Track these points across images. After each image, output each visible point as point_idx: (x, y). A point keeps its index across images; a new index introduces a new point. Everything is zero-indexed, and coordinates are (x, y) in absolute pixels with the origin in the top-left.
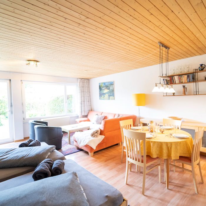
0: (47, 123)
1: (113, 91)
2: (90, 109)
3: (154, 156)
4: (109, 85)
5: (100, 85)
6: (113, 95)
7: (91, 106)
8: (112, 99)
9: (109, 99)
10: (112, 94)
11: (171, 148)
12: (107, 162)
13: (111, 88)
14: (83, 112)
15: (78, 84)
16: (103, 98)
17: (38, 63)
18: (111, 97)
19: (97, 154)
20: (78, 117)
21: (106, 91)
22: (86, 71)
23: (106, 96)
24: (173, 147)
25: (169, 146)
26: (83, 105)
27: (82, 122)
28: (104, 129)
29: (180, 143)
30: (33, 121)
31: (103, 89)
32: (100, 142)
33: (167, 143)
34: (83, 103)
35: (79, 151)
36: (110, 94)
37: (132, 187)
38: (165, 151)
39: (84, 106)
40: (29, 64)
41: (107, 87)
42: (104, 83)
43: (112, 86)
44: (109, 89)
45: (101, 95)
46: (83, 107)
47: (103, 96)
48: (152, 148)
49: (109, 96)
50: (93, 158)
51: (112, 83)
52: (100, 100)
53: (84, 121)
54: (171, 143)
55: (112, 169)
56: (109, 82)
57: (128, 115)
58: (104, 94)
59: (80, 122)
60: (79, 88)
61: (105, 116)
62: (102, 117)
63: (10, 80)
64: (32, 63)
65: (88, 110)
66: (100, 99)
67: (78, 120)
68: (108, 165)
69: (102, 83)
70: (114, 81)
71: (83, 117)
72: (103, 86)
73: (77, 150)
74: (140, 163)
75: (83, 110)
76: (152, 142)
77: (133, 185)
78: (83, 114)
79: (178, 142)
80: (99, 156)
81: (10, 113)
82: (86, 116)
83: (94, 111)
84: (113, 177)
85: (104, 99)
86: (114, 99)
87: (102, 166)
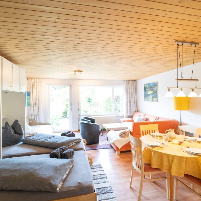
0: (94, 120)
1: (156, 92)
2: (136, 110)
3: (153, 166)
4: (152, 86)
5: (145, 86)
6: (157, 97)
7: (137, 107)
8: (155, 101)
9: (153, 101)
10: (155, 95)
11: (172, 162)
12: (127, 163)
13: (155, 89)
14: (128, 113)
15: (125, 85)
16: (147, 99)
17: (82, 73)
18: (155, 99)
19: (124, 154)
20: (123, 117)
21: (150, 92)
22: (125, 74)
23: (150, 97)
24: (176, 161)
25: (170, 159)
26: (128, 106)
27: (125, 122)
28: (133, 131)
29: (187, 158)
30: (83, 118)
31: (148, 90)
32: (127, 143)
33: (168, 155)
34: (128, 103)
35: (111, 148)
36: (153, 96)
37: (133, 192)
38: (166, 164)
39: (130, 107)
40: (76, 74)
41: (151, 88)
42: (149, 84)
43: (155, 87)
44: (153, 90)
45: (146, 96)
46: (128, 108)
47: (147, 97)
48: (153, 157)
49: (153, 97)
50: (117, 157)
51: (156, 84)
52: (145, 102)
53: (128, 121)
54: (173, 157)
55: (127, 170)
56: (153, 83)
57: (168, 119)
58: (148, 95)
59: (124, 121)
60: (125, 89)
61: (147, 118)
62: (145, 118)
63: (71, 85)
64: (77, 72)
65: (134, 111)
66: (145, 100)
67: (122, 120)
68: (127, 166)
69: (147, 84)
70: (158, 82)
71: (128, 118)
72: (147, 87)
73: (110, 147)
74: (139, 169)
75: (128, 110)
76: (153, 150)
77: (137, 190)
78: (128, 115)
79: (183, 157)
80: (125, 156)
81: (70, 109)
82: (132, 117)
83: (139, 112)
84: (123, 177)
85: (148, 101)
86: (158, 101)
87: (121, 165)
